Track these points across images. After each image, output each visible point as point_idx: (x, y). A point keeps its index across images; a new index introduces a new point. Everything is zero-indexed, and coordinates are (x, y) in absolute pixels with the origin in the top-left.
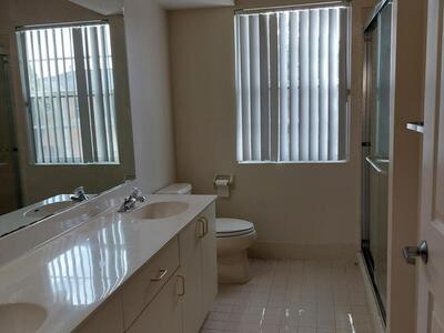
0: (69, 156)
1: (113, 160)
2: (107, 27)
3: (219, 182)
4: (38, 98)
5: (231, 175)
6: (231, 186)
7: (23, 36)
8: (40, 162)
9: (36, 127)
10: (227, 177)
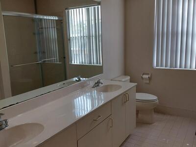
0: (83, 61)
1: (100, 64)
2: (100, 6)
3: (144, 76)
4: (73, 37)
5: (150, 73)
6: (150, 79)
7: (68, 12)
8: (73, 63)
9: (72, 49)
10: (148, 74)
